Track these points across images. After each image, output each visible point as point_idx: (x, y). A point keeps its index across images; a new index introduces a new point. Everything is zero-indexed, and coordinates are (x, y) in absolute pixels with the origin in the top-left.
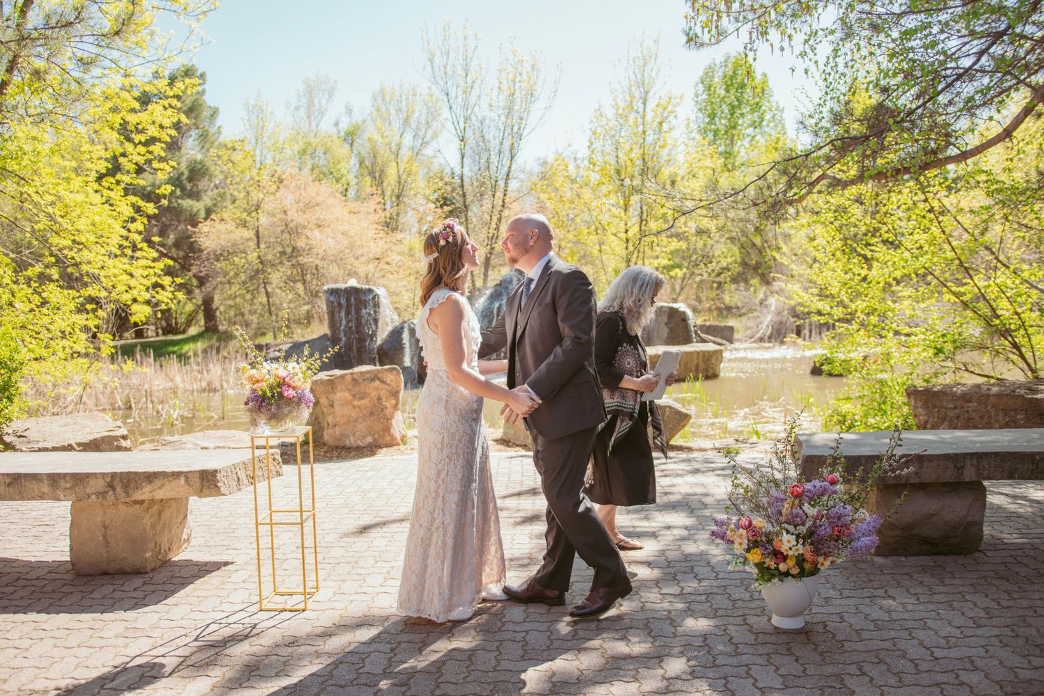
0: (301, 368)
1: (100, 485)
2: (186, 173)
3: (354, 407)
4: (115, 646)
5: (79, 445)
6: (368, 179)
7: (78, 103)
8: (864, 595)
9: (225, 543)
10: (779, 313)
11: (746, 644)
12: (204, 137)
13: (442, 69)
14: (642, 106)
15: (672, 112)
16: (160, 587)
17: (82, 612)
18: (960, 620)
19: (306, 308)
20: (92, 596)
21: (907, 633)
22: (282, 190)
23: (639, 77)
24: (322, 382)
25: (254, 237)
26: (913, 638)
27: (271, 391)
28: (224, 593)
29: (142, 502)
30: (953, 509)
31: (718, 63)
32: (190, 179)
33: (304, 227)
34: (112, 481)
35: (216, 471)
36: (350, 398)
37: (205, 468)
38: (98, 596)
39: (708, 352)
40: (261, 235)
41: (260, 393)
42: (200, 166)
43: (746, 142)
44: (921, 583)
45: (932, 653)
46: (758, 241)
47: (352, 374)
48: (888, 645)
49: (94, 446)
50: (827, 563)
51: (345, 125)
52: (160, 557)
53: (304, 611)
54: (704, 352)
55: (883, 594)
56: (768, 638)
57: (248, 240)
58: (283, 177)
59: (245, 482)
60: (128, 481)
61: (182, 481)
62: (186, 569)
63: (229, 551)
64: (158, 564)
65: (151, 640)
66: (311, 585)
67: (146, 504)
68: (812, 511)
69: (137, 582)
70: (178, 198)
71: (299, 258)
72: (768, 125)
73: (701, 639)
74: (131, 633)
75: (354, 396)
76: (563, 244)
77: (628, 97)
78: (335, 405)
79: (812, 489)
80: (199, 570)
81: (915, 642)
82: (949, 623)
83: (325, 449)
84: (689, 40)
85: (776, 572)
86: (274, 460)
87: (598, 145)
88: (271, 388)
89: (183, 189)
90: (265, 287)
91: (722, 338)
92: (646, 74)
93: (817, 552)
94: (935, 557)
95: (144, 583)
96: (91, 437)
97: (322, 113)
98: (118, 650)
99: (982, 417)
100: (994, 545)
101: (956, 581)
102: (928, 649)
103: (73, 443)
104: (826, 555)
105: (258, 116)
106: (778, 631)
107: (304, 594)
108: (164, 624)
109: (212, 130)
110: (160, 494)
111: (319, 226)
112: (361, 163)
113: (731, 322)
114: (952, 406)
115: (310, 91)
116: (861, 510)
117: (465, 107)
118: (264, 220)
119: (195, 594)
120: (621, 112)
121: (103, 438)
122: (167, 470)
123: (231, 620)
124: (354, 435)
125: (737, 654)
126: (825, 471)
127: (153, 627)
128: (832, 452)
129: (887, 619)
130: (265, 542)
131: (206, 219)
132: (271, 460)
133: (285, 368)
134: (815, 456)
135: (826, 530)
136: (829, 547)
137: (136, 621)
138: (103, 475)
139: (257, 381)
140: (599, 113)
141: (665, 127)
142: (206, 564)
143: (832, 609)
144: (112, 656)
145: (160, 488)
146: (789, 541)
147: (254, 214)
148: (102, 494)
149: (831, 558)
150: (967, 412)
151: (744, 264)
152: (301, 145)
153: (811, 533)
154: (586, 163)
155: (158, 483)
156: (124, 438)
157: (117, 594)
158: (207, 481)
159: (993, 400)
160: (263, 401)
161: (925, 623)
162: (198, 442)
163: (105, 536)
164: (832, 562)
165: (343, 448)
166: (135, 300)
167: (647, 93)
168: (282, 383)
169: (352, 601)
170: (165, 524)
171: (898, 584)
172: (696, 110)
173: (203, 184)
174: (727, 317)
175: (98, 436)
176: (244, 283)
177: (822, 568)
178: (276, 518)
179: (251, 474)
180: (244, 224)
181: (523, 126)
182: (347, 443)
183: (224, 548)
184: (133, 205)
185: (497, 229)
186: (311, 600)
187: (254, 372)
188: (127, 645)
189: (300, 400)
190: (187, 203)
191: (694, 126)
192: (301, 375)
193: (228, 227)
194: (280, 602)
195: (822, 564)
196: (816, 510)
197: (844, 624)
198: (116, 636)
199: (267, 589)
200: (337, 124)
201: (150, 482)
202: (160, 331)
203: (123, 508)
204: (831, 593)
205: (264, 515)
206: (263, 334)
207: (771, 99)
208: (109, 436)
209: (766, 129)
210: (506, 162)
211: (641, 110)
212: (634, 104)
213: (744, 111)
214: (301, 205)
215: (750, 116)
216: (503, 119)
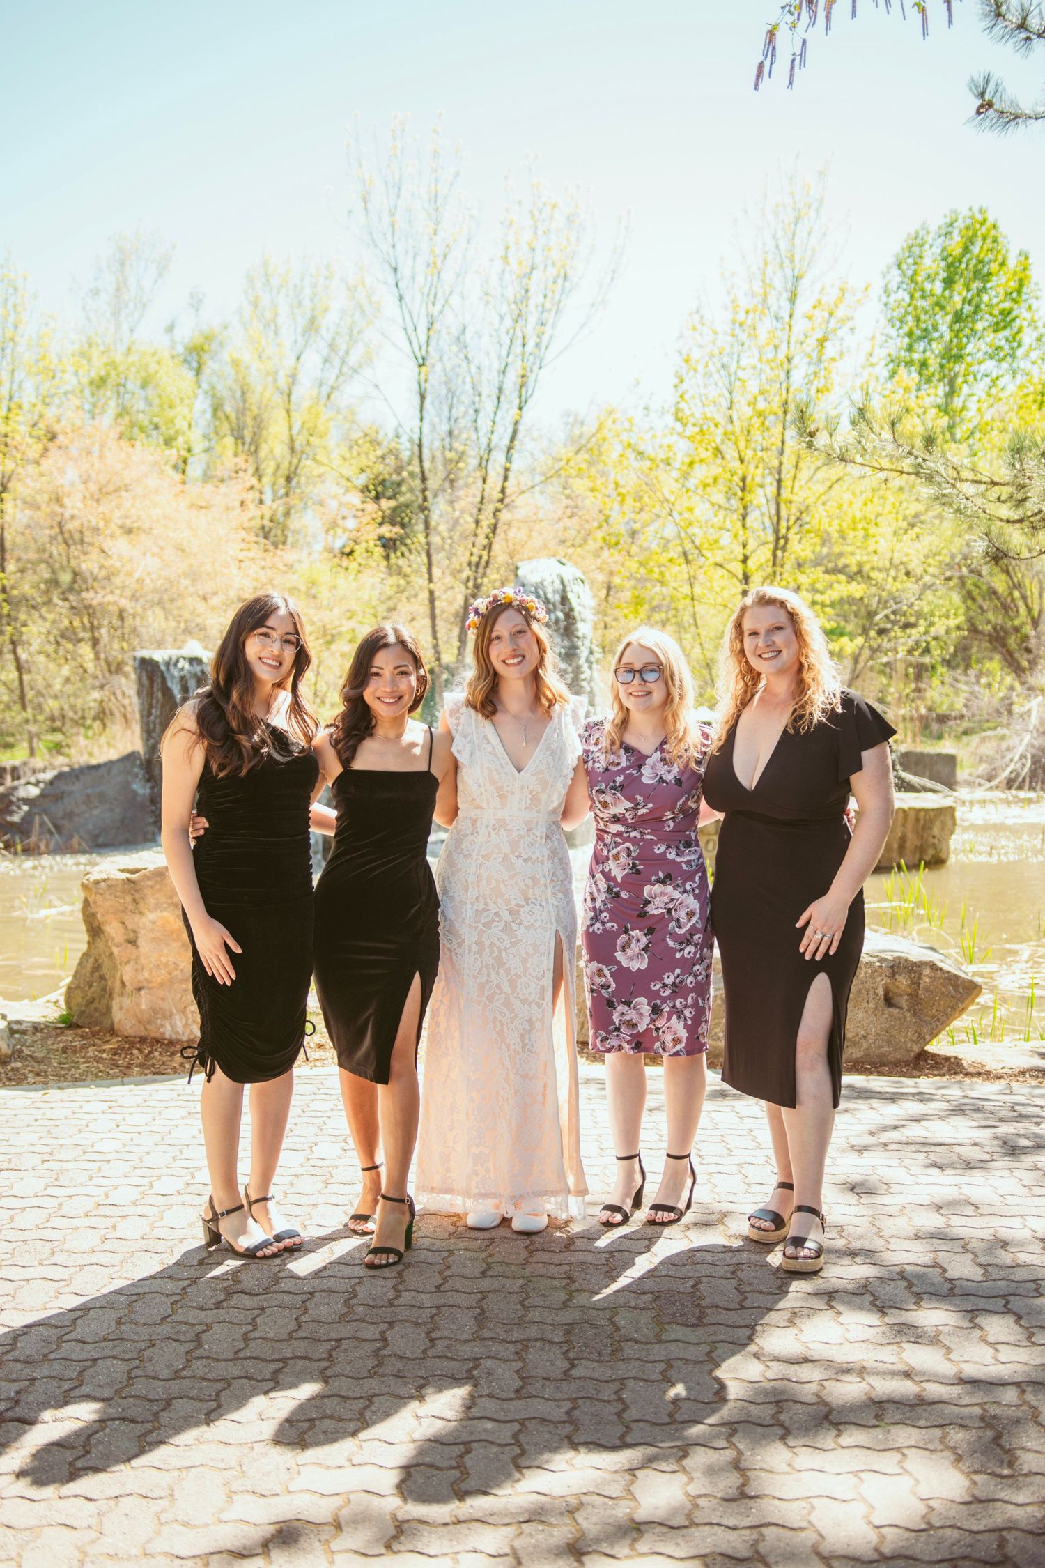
6: (229, 441)
13: (387, 217)
14: (788, 305)
15: (843, 321)
19: (96, 695)
22: (54, 452)
23: (783, 245)
31: (933, 228)
33: (96, 530)
39: (926, 811)
40: (8, 544)
43: (981, 388)
46: (1000, 583)
51: (186, 333)
54: (919, 811)
58: (57, 428)
71: (84, 595)
72: (1026, 356)
76: (617, 581)
77: (757, 287)
78: (141, 942)
83: (113, 1044)
84: (985, 108)
87: (693, 383)
90: (14, 652)
91: (932, 778)
92: (797, 240)
97: (143, 304)
111: (129, 531)
112: (216, 409)
113: (947, 747)
117: (431, 296)
120: (741, 316)
124: (183, 1011)
140: (699, 319)
141: (830, 350)
151: (974, 630)
152: (96, 368)
154: (670, 419)
165: (158, 1045)
167: (797, 279)
172: (883, 321)
174: (940, 737)
181: (545, 338)
182: (168, 1032)
185: (489, 547)
191: (881, 354)
200: (170, 329)
207: (1035, 304)
209: (1022, 365)
210: (511, 412)
211: (785, 314)
212: (771, 300)
213: (979, 326)
214: (93, 487)
215: (990, 337)
216: (508, 322)
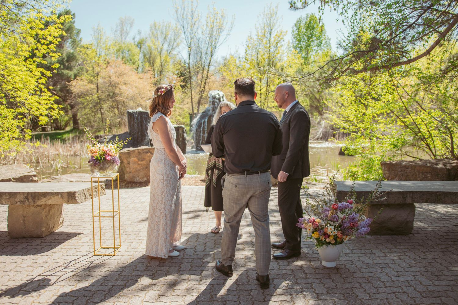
0: (114, 147)
1: (22, 198)
2: (66, 58)
3: (139, 164)
4: (27, 271)
5: (14, 179)
6: (147, 63)
7: (15, 24)
8: (362, 252)
9: (79, 224)
10: (326, 128)
11: (311, 273)
12: (74, 42)
13: (182, 16)
14: (269, 35)
15: (282, 38)
16: (49, 244)
17: (13, 255)
18: (403, 264)
19: (119, 120)
20: (17, 248)
21: (381, 269)
22: (109, 67)
23: (268, 22)
24: (125, 153)
25: (96, 88)
26: (383, 272)
27: (100, 157)
28: (78, 248)
29: (41, 206)
30: (401, 215)
31: (303, 18)
32: (67, 61)
33: (118, 84)
34: (27, 196)
35: (75, 192)
36: (137, 160)
37: (70, 191)
38: (20, 248)
40: (99, 87)
41: (95, 158)
42: (72, 55)
43: (314, 53)
44: (387, 247)
45: (391, 278)
46: (317, 96)
47: (138, 150)
48: (372, 275)
49: (21, 180)
50: (347, 239)
51: (137, 39)
52: (49, 230)
53: (114, 256)
55: (370, 252)
56: (320, 271)
57: (93, 89)
58: (109, 61)
59: (88, 197)
60: (35, 196)
61: (60, 196)
62: (61, 236)
63: (81, 228)
64: (48, 234)
65: (44, 268)
66: (117, 244)
67: (43, 207)
68: (341, 216)
69: (39, 241)
70: (62, 69)
71: (116, 98)
72: (323, 46)
73: (291, 271)
74: (34, 265)
75: (139, 159)
77: (263, 31)
78: (130, 164)
79: (342, 206)
80: (67, 237)
81: (384, 274)
82: (399, 265)
83: (125, 183)
84: (292, 6)
85: (325, 242)
86: (102, 187)
87: (249, 52)
88: (101, 155)
89: (64, 65)
90: (100, 110)
92: (271, 21)
93: (343, 234)
94: (393, 236)
95: (42, 242)
96: (20, 176)
97: (127, 33)
98: (28, 273)
99: (413, 175)
100: (418, 231)
101: (402, 247)
102: (390, 277)
103: (11, 178)
104: (347, 235)
105: (98, 34)
106: (325, 268)
107: (114, 248)
108: (50, 261)
109: (78, 39)
110: (50, 202)
111: (125, 84)
112: (145, 56)
114: (400, 170)
115: (122, 23)
116: (363, 216)
117: (191, 33)
118: (100, 80)
119: (65, 247)
120: (260, 37)
121: (25, 176)
122: (53, 192)
123: (81, 259)
124: (138, 177)
125: (307, 278)
126: (347, 198)
127: (45, 262)
128: (350, 190)
129: (372, 263)
130: (97, 224)
131: (74, 79)
132: (100, 187)
133: (107, 147)
134: (343, 191)
135: (347, 224)
136: (348, 232)
137: (37, 259)
138: (23, 193)
139: (94, 152)
140: (251, 38)
141: (279, 45)
142: (70, 234)
143: (348, 259)
144: (25, 275)
145: (49, 199)
146: (331, 229)
147: (96, 78)
148: (22, 202)
149: (349, 237)
150: (407, 173)
151: (311, 106)
152: (117, 48)
153: (340, 225)
154: (244, 59)
155: (48, 197)
156: (35, 176)
157: (29, 247)
158: (71, 197)
159: (417, 168)
160: (97, 161)
161: (388, 265)
162: (68, 179)
163: (24, 221)
164: (349, 238)
165: (134, 182)
166: (41, 115)
167: (271, 30)
168: (105, 153)
169: (135, 252)
170: (51, 216)
171: (377, 248)
172: (292, 38)
173: (73, 63)
175: (23, 175)
176: (91, 108)
177: (345, 241)
178: (102, 214)
179: (91, 194)
180: (91, 82)
181: (216, 42)
182: (136, 180)
183: (79, 227)
184: (41, 72)
185: (204, 87)
186: (117, 251)
187: (93, 148)
188: (32, 271)
189: (113, 161)
190: (66, 72)
191: (291, 45)
192: (114, 150)
193: (84, 83)
194: (103, 252)
195: (345, 239)
196: (343, 215)
197: (354, 265)
198: (28, 266)
199: (97, 246)
200: (134, 39)
201: (45, 197)
202: (53, 129)
203: (32, 208)
204: (348, 251)
205: (96, 213)
206: (99, 131)
207: (326, 34)
208: (28, 175)
209: (323, 48)
210: (209, 58)
211: (269, 37)
212: (266, 34)
213: (314, 39)
214: (117, 74)
215: (316, 42)
216: (208, 39)
